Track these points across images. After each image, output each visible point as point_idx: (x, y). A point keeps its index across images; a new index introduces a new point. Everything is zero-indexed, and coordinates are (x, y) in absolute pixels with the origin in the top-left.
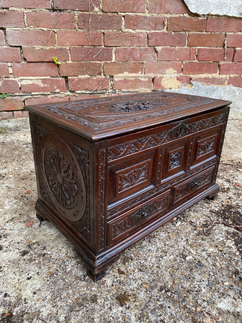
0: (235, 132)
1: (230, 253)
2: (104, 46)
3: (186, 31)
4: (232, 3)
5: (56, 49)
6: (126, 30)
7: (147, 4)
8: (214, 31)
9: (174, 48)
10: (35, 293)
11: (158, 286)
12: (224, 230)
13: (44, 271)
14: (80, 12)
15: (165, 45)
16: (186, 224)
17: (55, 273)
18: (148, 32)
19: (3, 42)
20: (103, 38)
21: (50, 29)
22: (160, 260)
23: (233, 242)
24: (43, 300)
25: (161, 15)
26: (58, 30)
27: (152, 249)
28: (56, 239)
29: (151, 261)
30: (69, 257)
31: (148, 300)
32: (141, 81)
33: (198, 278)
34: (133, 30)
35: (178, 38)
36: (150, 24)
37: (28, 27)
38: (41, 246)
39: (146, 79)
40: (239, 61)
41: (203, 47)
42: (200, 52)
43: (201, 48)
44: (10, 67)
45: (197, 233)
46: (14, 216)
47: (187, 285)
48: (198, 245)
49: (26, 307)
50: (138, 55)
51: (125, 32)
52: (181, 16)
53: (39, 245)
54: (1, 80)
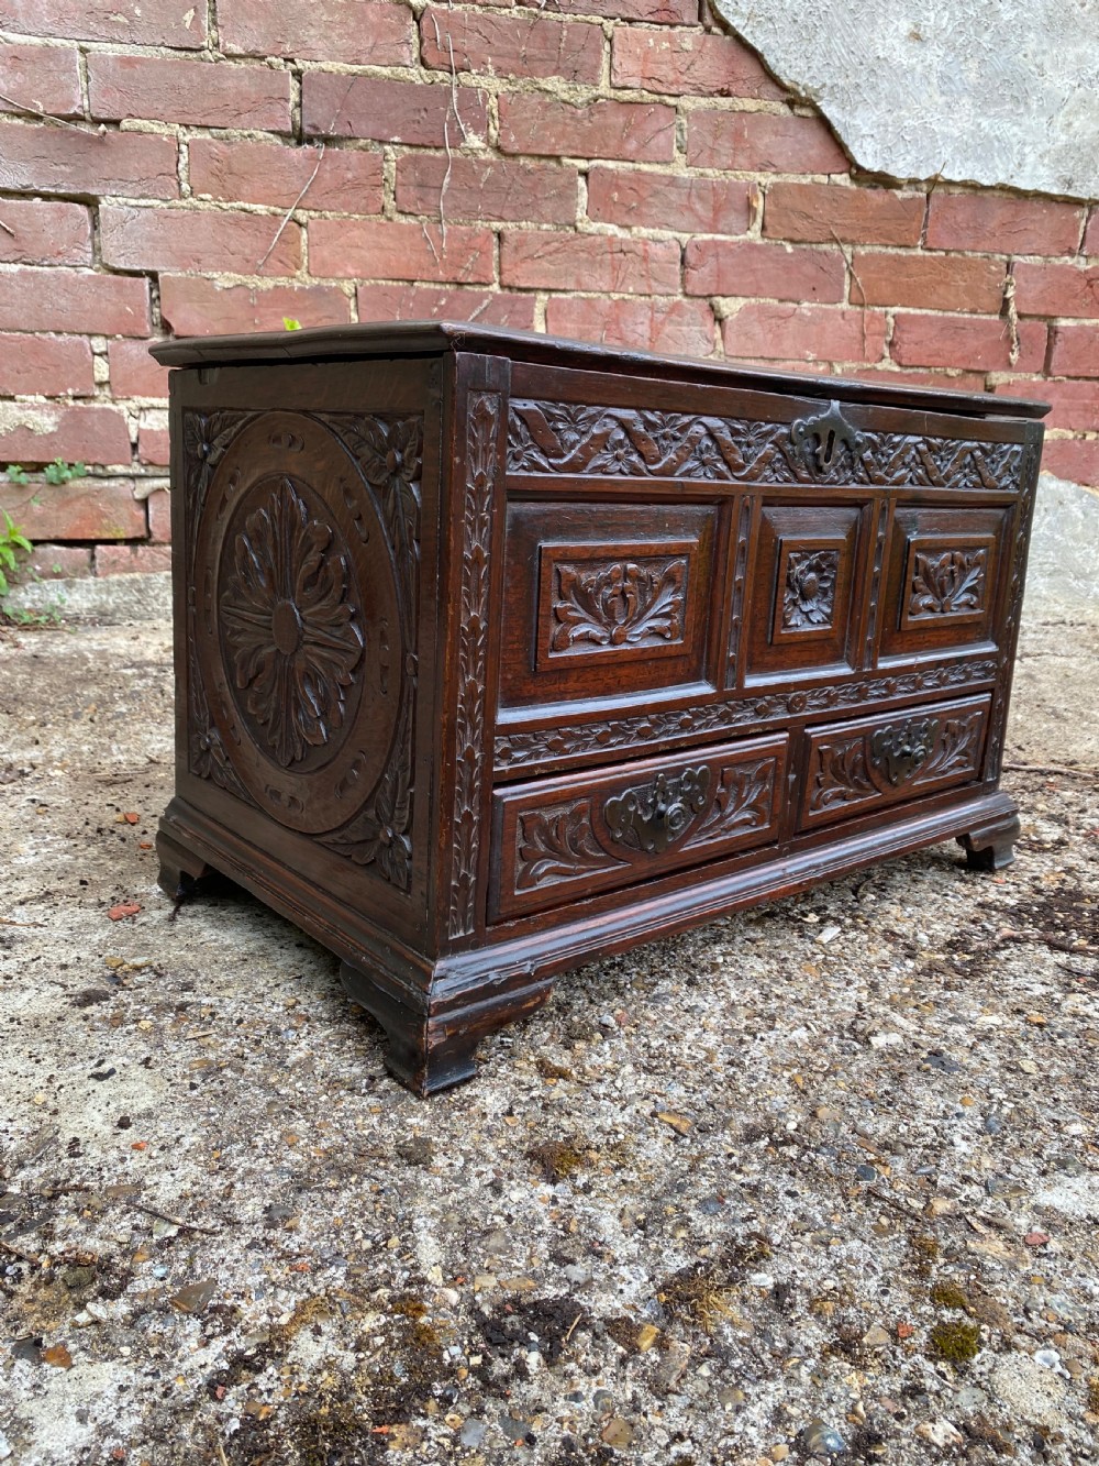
0: (1075, 659)
1: (1084, 1035)
2: (502, 286)
3: (844, 241)
4: (1029, 139)
5: (301, 289)
6: (594, 227)
7: (681, 130)
8: (959, 246)
9: (795, 306)
10: (124, 1124)
11: (737, 1124)
12: (1048, 962)
13: (178, 1058)
14: (405, 149)
15: (755, 295)
16: (865, 937)
17: (228, 1066)
18: (685, 237)
19: (82, 254)
20: (496, 252)
21: (279, 211)
22: (742, 1042)
24: (162, 1148)
25: (736, 177)
26: (312, 213)
27: (702, 1004)
28: (245, 960)
29: (698, 1041)
30: (302, 1016)
31: (686, 1168)
33: (935, 1104)
34: (622, 226)
35: (809, 269)
36: (692, 210)
37: (191, 199)
38: (169, 978)
40: (1072, 372)
41: (914, 307)
42: (906, 327)
43: (908, 315)
44: (100, 355)
45: (920, 966)
46: (54, 885)
47: (879, 1126)
48: (926, 1004)
49: (77, 1168)
50: (644, 330)
51: (590, 235)
52: (820, 184)
53: (160, 976)
54: (55, 408)
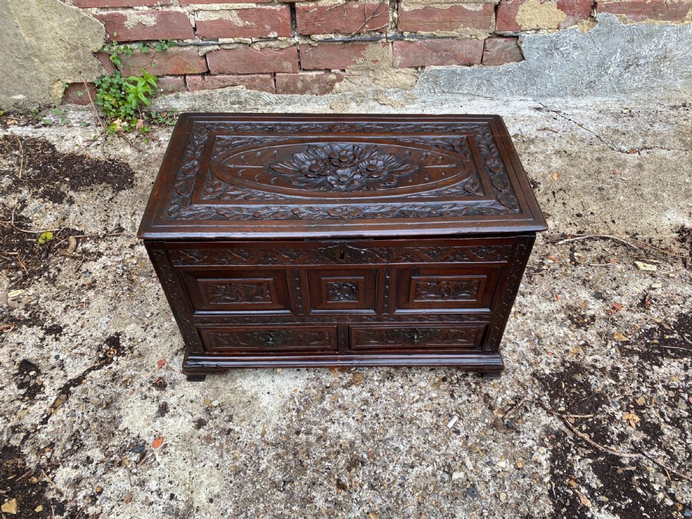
0: (671, 151)
1: (533, 476)
10: (211, 501)
12: (542, 423)
13: (227, 464)
16: (477, 399)
17: (242, 470)
22: (408, 473)
23: (549, 453)
24: (222, 514)
27: (401, 447)
28: (250, 402)
29: (393, 471)
30: (266, 442)
32: (465, 12)
38: (225, 413)
39: (478, 6)
45: (490, 422)
48: (482, 450)
53: (222, 411)
54: (153, 13)
